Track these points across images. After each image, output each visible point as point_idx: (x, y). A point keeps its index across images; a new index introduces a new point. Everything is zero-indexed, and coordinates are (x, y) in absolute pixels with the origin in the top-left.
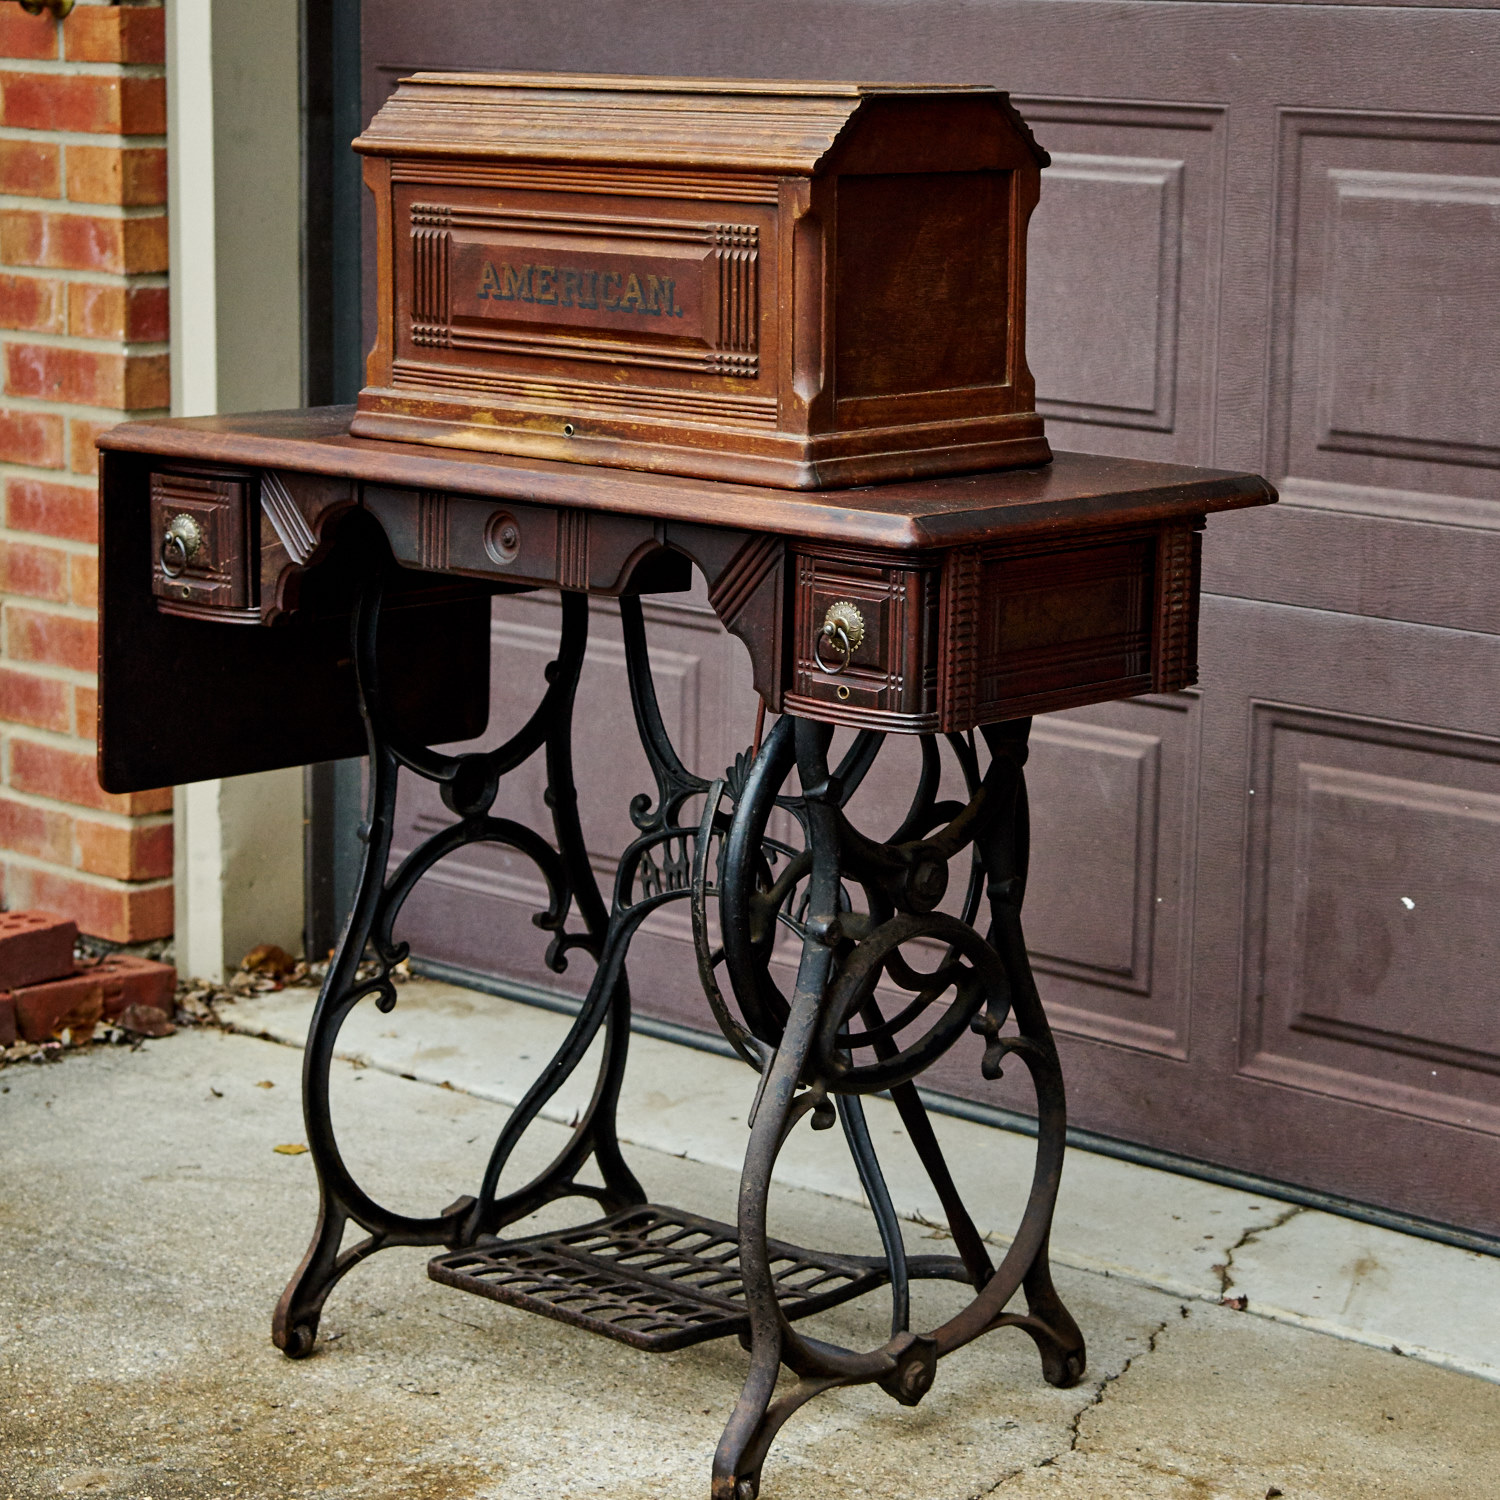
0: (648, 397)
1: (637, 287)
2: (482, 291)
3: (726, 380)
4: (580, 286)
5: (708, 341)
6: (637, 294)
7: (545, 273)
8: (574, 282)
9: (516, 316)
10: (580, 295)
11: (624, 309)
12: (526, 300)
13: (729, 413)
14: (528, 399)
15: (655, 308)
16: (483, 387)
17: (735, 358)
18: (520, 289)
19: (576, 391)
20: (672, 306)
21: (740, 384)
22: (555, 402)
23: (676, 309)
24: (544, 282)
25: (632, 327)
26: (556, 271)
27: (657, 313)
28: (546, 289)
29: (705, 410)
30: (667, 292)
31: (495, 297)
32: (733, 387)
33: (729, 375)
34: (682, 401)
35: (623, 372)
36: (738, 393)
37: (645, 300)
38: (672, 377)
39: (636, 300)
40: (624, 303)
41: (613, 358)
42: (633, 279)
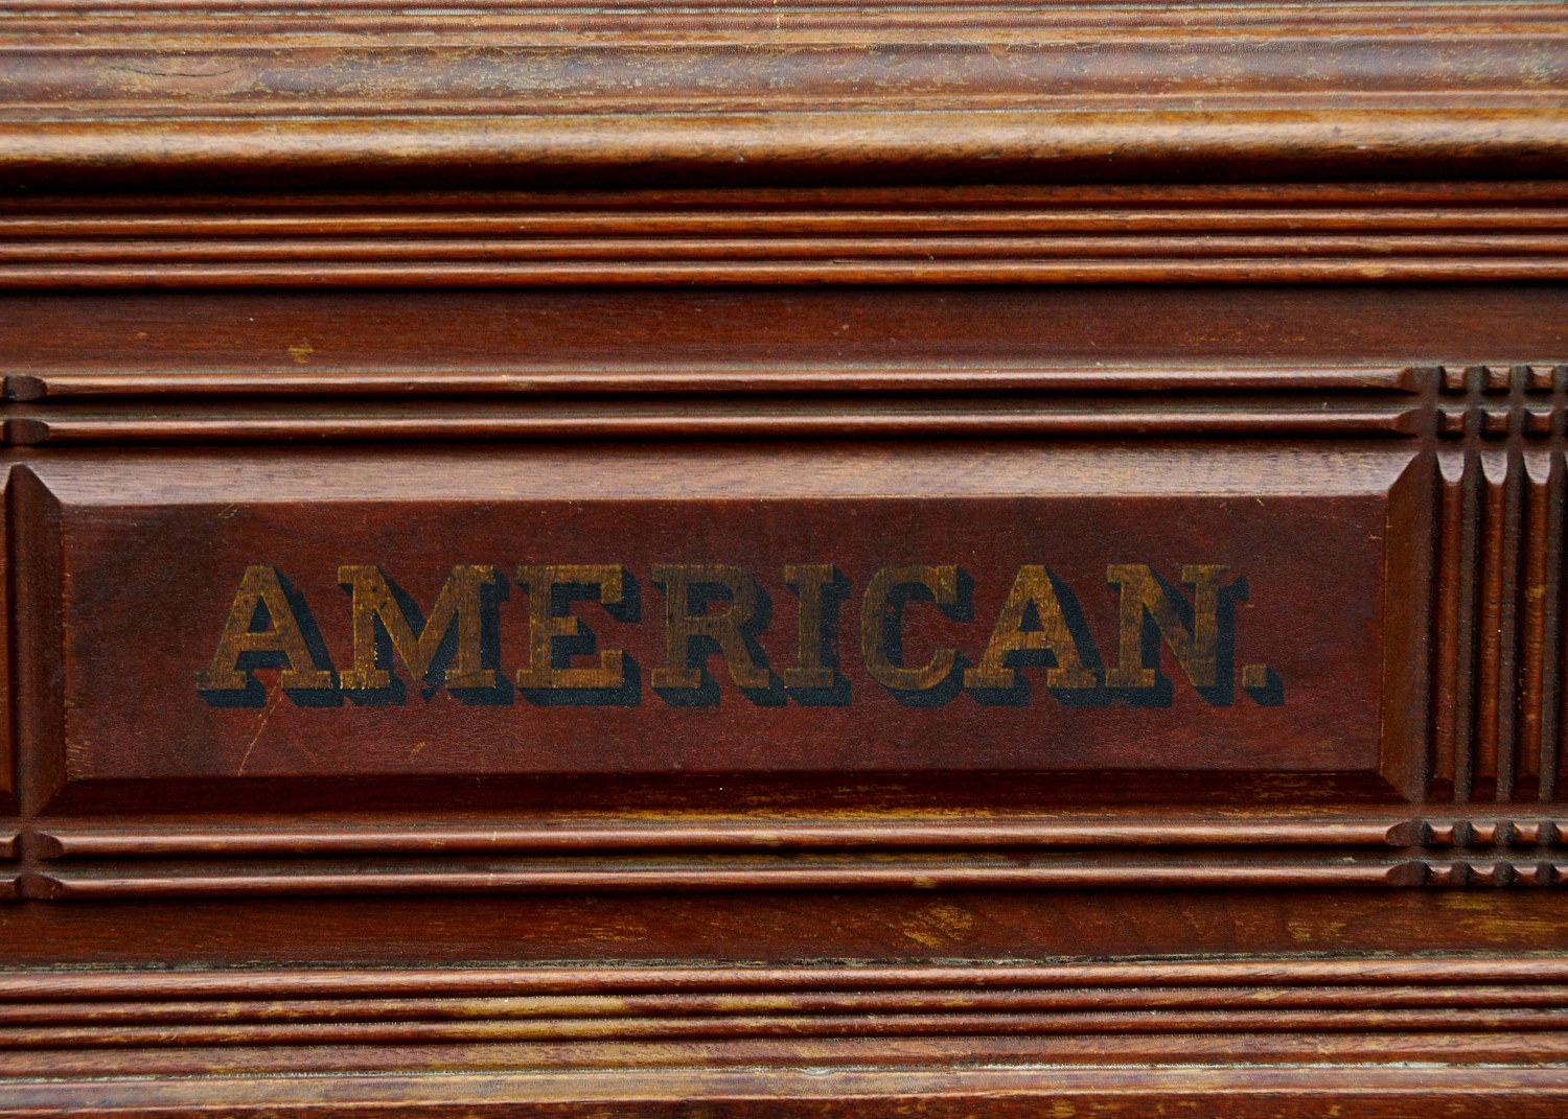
0: (1098, 995)
1: (1050, 609)
2: (237, 681)
3: (1458, 902)
4: (752, 630)
5: (1393, 777)
6: (1055, 635)
7: (567, 596)
8: (732, 614)
9: (417, 756)
10: (759, 659)
11: (992, 697)
12: (473, 695)
13: (1492, 1017)
14: (472, 1054)
15: (1148, 678)
16: (236, 1032)
17: (1529, 825)
18: (444, 655)
19: (727, 1001)
20: (1226, 668)
21: (1524, 913)
22: (612, 1052)
23: (1252, 674)
24: (568, 626)
25: (1026, 753)
26: (629, 583)
27: (1159, 697)
28: (569, 652)
29: (1375, 1017)
30: (1206, 620)
31: (299, 696)
32: (1492, 924)
33: (1473, 885)
34: (1264, 995)
35: (946, 915)
36: (1516, 946)
37: (1093, 656)
38: (1193, 917)
39: (1048, 659)
40: (990, 669)
41: (922, 874)
42: (1033, 583)
